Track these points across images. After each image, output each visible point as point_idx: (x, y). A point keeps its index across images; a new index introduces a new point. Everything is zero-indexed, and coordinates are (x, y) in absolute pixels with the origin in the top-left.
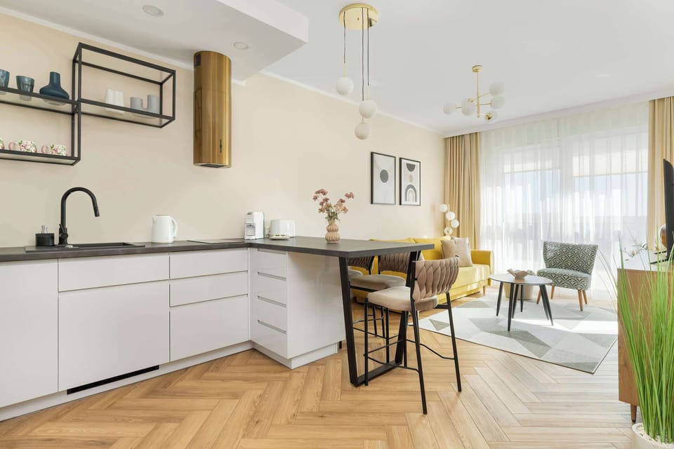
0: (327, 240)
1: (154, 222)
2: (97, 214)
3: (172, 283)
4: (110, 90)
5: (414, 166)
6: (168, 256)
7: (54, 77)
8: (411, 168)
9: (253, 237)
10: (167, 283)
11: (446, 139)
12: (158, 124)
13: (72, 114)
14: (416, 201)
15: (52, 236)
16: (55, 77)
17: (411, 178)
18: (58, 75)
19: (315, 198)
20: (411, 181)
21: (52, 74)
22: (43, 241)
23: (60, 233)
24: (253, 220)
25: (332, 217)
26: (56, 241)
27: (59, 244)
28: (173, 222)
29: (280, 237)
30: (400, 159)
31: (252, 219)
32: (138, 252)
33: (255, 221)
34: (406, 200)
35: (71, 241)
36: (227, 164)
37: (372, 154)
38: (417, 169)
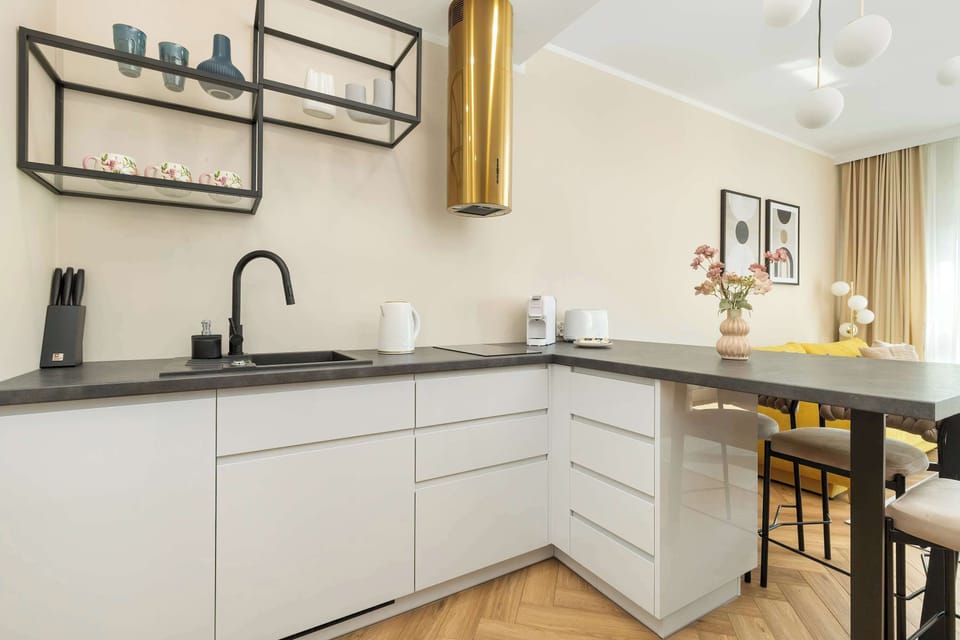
0: (721, 353)
1: (383, 315)
2: (290, 300)
3: (418, 434)
4: (311, 71)
5: (790, 213)
6: (413, 382)
7: (222, 44)
8: (784, 217)
9: (543, 342)
10: (410, 436)
11: (840, 167)
12: (386, 138)
13: (253, 122)
14: (792, 276)
15: (218, 340)
16: (221, 46)
17: (784, 236)
18: (227, 40)
19: (696, 264)
20: (784, 240)
21: (217, 37)
22: (204, 347)
23: (230, 334)
24: (542, 312)
25: (735, 303)
26: (225, 349)
27: (230, 354)
28: (414, 315)
29: (594, 343)
30: (768, 202)
31: (542, 309)
32: (361, 373)
33: (546, 313)
34: (776, 275)
35: (249, 347)
36: (506, 204)
37: (723, 193)
38: (794, 219)
